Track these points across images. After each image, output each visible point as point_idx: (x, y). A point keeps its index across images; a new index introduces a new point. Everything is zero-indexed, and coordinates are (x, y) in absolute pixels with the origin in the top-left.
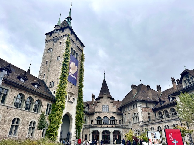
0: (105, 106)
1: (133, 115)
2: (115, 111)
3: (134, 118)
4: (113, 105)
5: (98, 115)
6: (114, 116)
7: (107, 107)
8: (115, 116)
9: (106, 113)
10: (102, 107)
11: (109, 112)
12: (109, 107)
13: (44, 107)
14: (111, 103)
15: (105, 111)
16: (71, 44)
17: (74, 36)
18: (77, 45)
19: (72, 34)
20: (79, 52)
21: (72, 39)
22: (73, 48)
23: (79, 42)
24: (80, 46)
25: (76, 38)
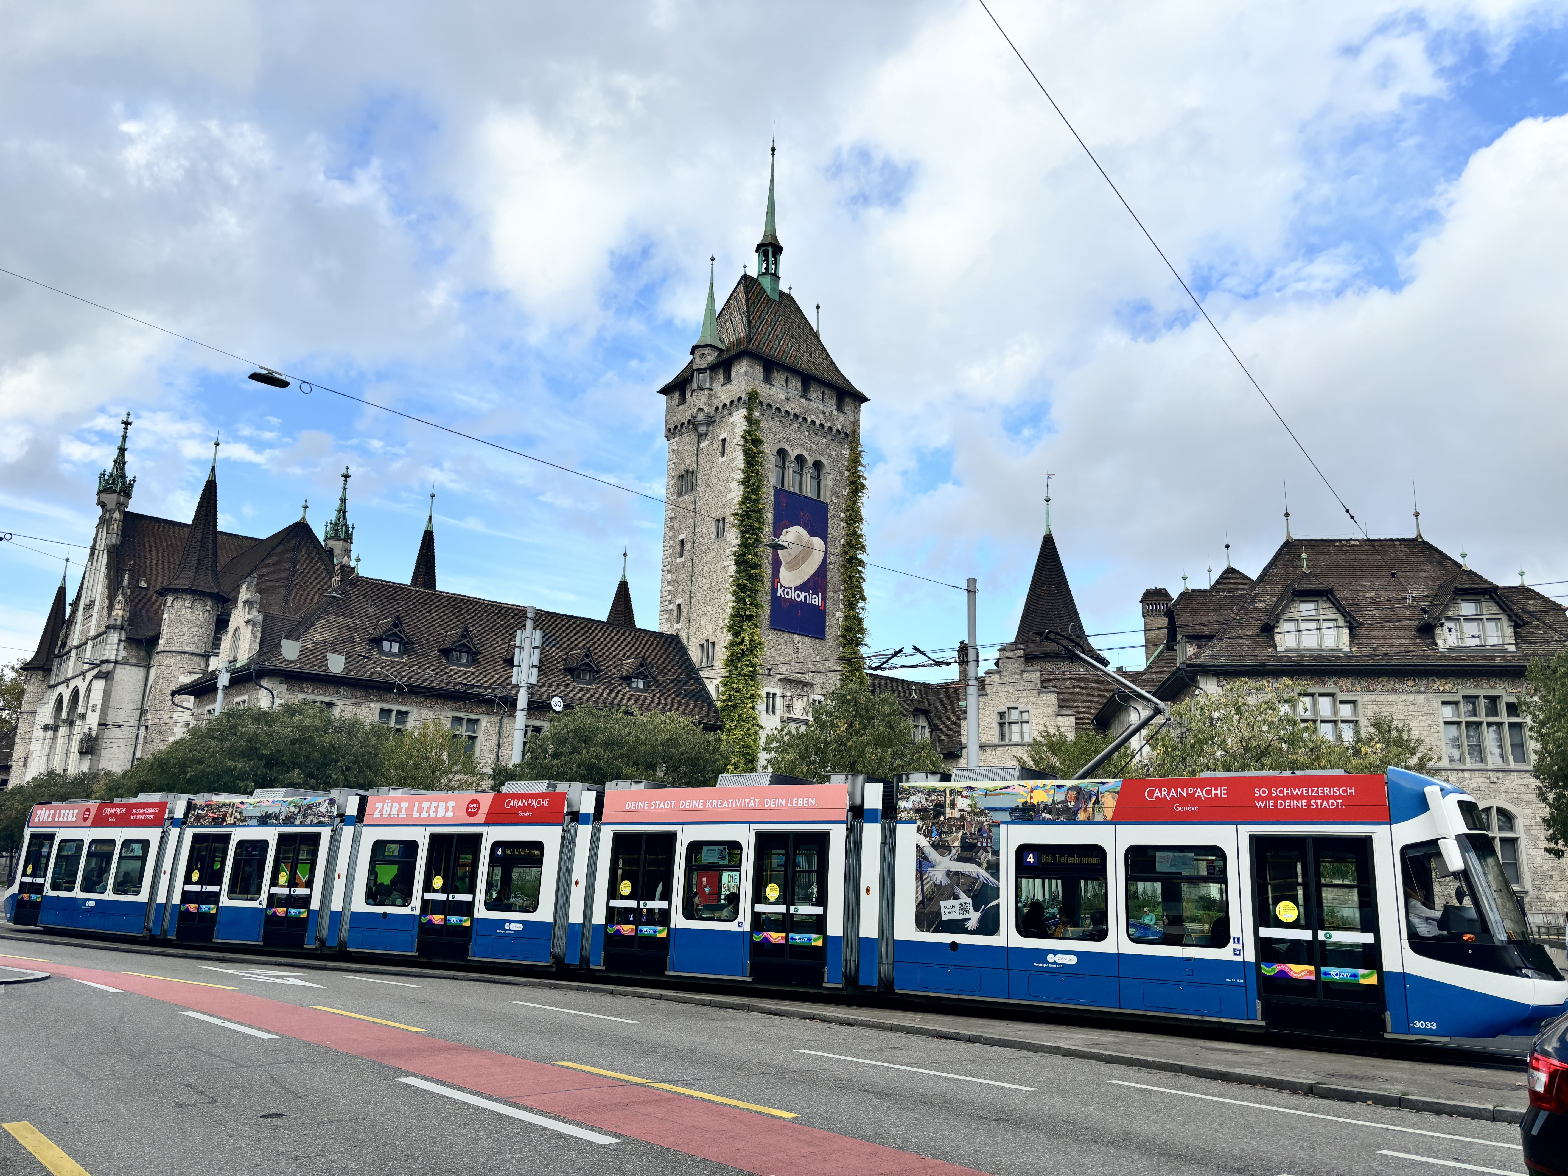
0: (1013, 715)
2: (1070, 735)
4: (1055, 705)
7: (1025, 717)
9: (1018, 751)
10: (995, 718)
12: (1033, 720)
14: (1044, 697)
15: (1015, 738)
16: (775, 434)
17: (790, 377)
18: (813, 417)
19: (775, 374)
20: (833, 445)
21: (778, 405)
22: (787, 447)
23: (823, 393)
24: (835, 413)
25: (799, 384)
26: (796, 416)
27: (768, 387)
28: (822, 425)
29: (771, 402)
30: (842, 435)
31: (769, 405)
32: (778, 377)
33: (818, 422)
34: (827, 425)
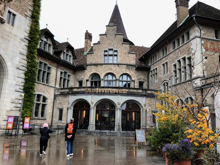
0: (111, 53)
1: (175, 65)
2: (133, 62)
3: (178, 71)
4: (128, 50)
5: (93, 70)
6: (128, 73)
7: (115, 53)
8: (132, 72)
9: (112, 67)
10: (103, 53)
11: (118, 64)
12: (119, 54)
14: (124, 45)
15: (110, 62)
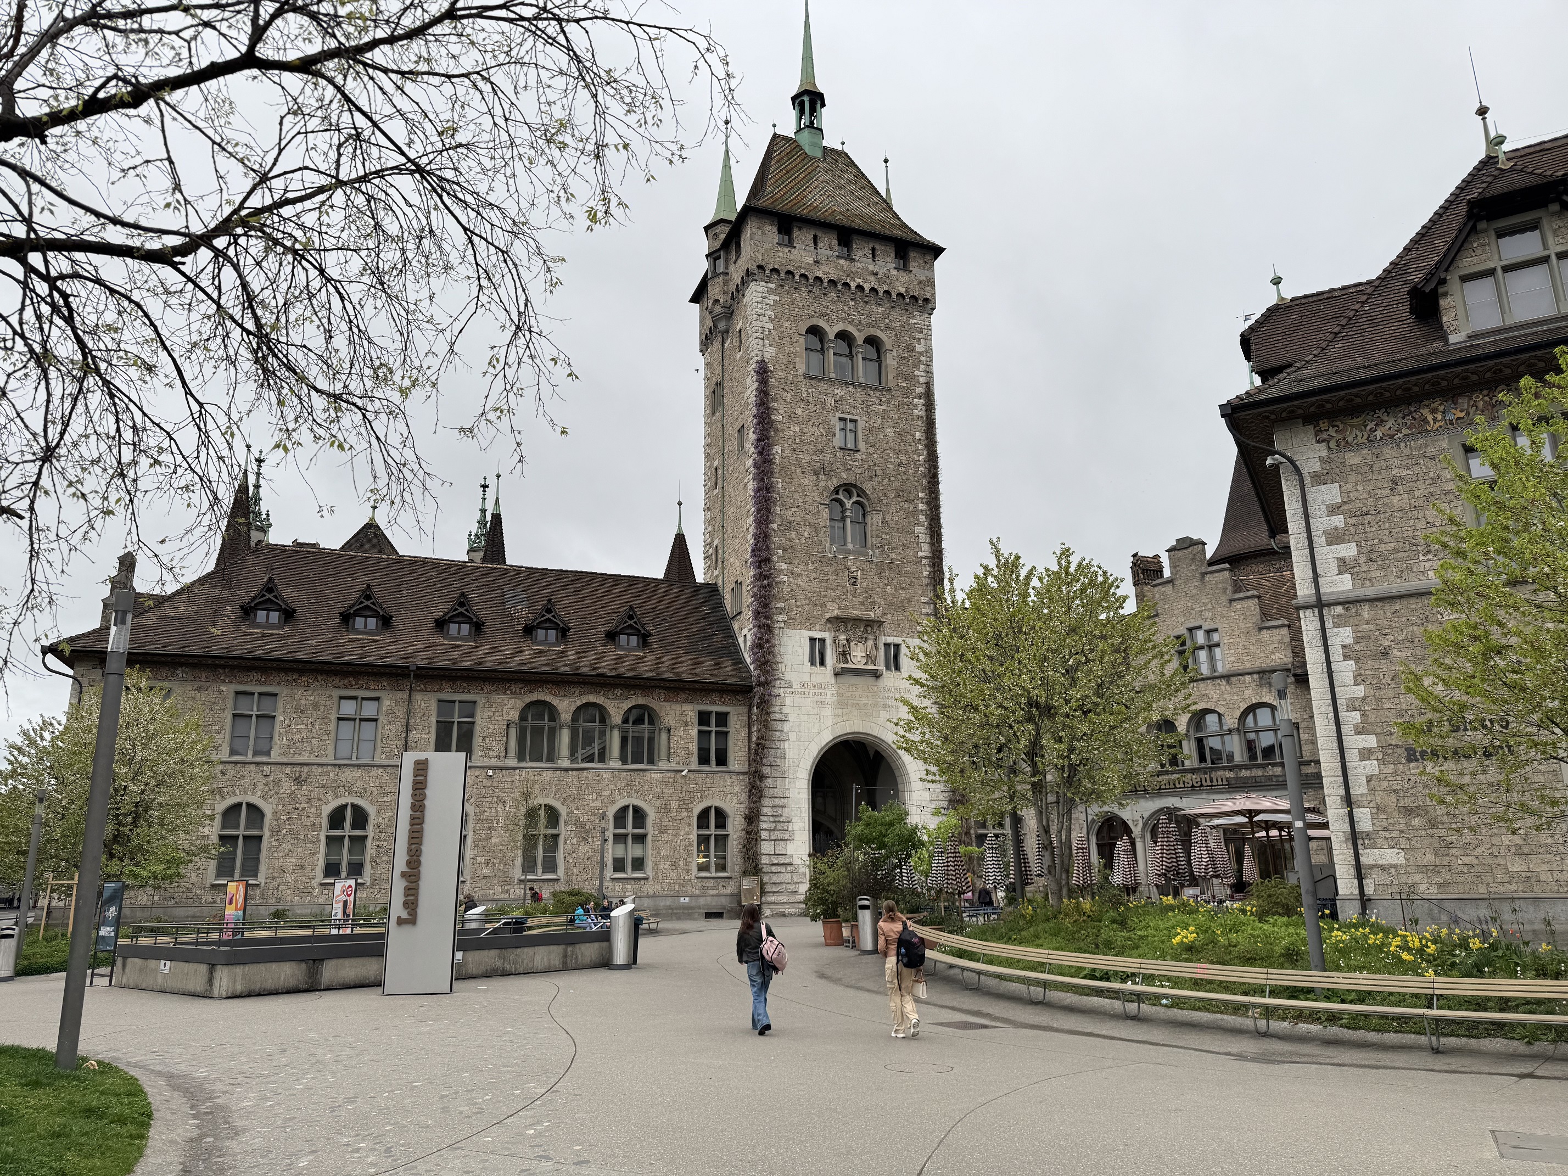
4: (1256, 619)
6: (1269, 699)
9: (1208, 687)
11: (1228, 678)
12: (1225, 640)
13: (678, 734)
14: (1238, 605)
16: (801, 308)
17: (819, 234)
18: (859, 281)
19: (796, 233)
20: (894, 315)
21: (803, 271)
22: (822, 323)
23: (873, 250)
24: (895, 272)
25: (835, 242)
26: (832, 282)
27: (787, 250)
28: (873, 290)
29: (791, 269)
30: (907, 299)
31: (789, 273)
32: (802, 237)
33: (867, 287)
34: (881, 289)
